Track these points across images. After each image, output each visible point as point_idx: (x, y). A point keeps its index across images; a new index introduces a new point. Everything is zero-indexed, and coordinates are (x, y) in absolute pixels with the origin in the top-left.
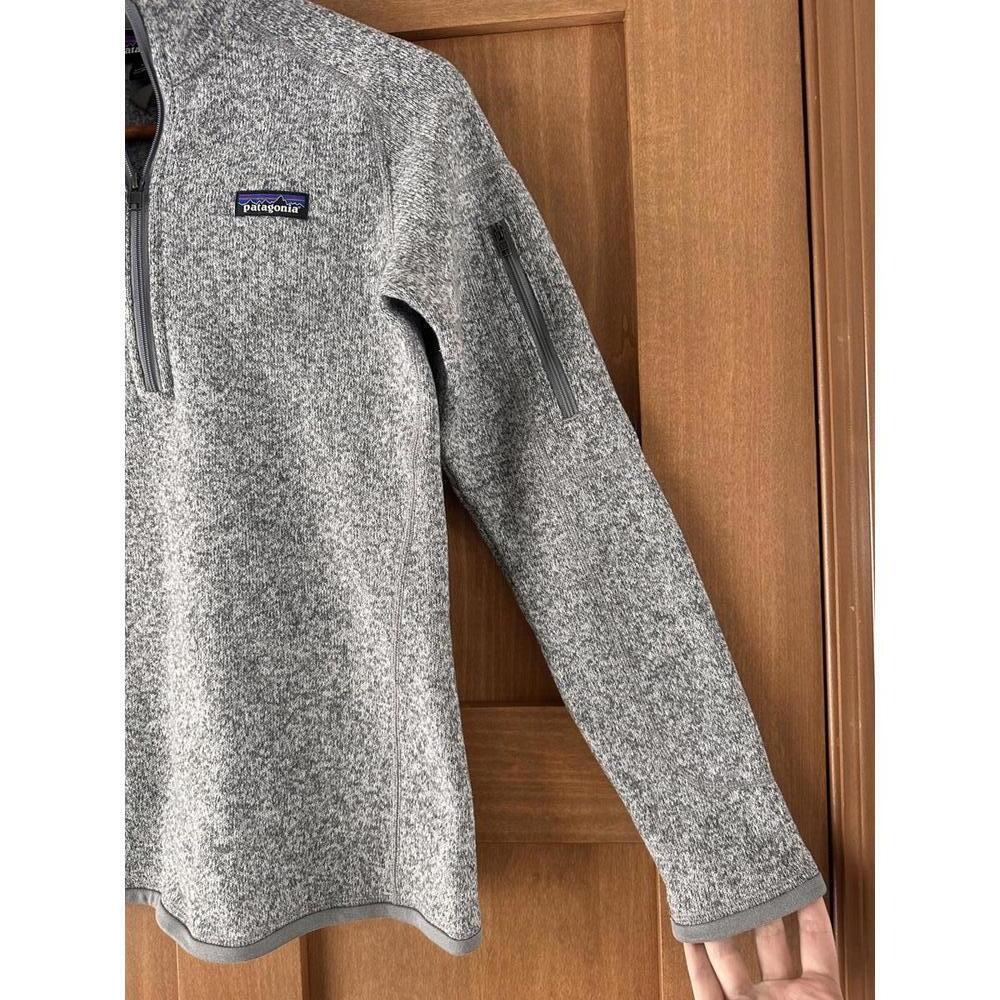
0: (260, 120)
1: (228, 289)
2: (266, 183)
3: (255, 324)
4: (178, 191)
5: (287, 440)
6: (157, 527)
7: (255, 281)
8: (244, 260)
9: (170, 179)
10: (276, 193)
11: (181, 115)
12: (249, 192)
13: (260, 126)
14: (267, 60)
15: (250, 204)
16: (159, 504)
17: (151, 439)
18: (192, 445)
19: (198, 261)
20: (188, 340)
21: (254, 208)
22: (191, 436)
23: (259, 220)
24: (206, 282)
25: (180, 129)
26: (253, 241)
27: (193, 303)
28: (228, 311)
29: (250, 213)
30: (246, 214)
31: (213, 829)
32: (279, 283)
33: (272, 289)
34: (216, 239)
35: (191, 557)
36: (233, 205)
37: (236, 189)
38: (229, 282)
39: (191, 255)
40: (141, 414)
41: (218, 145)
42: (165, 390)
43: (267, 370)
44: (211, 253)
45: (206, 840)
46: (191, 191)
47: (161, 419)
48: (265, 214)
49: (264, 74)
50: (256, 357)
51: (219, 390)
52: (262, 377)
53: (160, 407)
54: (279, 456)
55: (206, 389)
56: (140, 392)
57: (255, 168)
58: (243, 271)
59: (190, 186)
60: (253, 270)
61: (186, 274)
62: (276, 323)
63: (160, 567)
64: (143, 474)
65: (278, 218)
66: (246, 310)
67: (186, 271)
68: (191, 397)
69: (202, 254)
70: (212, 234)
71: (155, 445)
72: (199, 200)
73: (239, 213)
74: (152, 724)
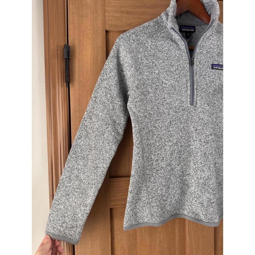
0: (215, 49)
1: (209, 85)
2: (218, 63)
3: (214, 92)
4: (200, 63)
5: (218, 117)
6: (189, 135)
7: (215, 83)
8: (213, 79)
9: (198, 60)
10: (220, 65)
11: (202, 46)
12: (215, 64)
13: (215, 50)
14: (219, 37)
15: (215, 67)
16: (191, 130)
17: (190, 116)
18: (204, 117)
19: (204, 78)
20: (203, 95)
21: (216, 68)
22: (204, 115)
23: (217, 70)
24: (205, 83)
25: (202, 49)
26: (215, 75)
27: (203, 87)
28: (209, 89)
29: (215, 69)
30: (214, 69)
31: (210, 199)
32: (220, 84)
33: (218, 85)
34: (207, 74)
35: (204, 141)
36: (211, 67)
37: (211, 63)
38: (210, 83)
39: (202, 76)
40: (188, 110)
41: (207, 53)
42: (195, 105)
43: (216, 102)
44: (206, 76)
45: (209, 201)
46: (202, 63)
47: (193, 111)
48: (219, 69)
49: (218, 40)
50: (214, 99)
51: (209, 106)
52: (215, 103)
53: (192, 109)
54: (217, 120)
55: (206, 105)
56: (189, 105)
57: (215, 59)
58: (213, 81)
59: (202, 62)
60: (215, 81)
61: (201, 81)
62: (219, 92)
63: (190, 143)
64: (187, 123)
65: (221, 70)
66: (213, 89)
67: (201, 80)
68: (204, 107)
69: (205, 76)
70: (207, 72)
71: (190, 117)
72: (204, 65)
73: (212, 68)
74: (185, 178)
